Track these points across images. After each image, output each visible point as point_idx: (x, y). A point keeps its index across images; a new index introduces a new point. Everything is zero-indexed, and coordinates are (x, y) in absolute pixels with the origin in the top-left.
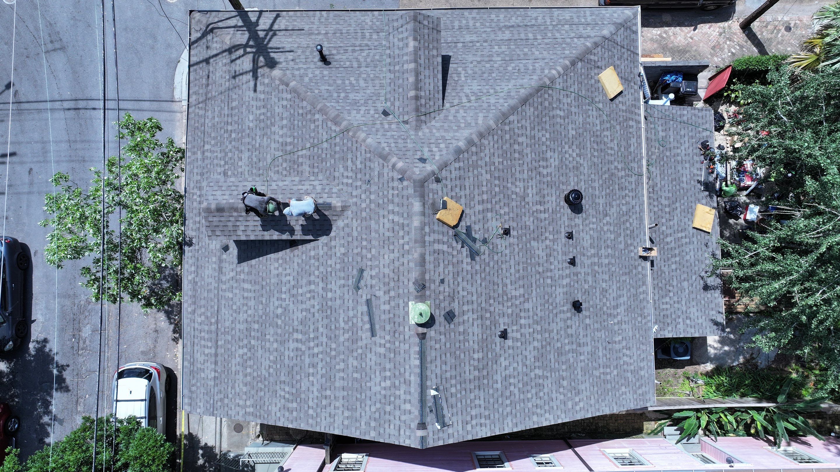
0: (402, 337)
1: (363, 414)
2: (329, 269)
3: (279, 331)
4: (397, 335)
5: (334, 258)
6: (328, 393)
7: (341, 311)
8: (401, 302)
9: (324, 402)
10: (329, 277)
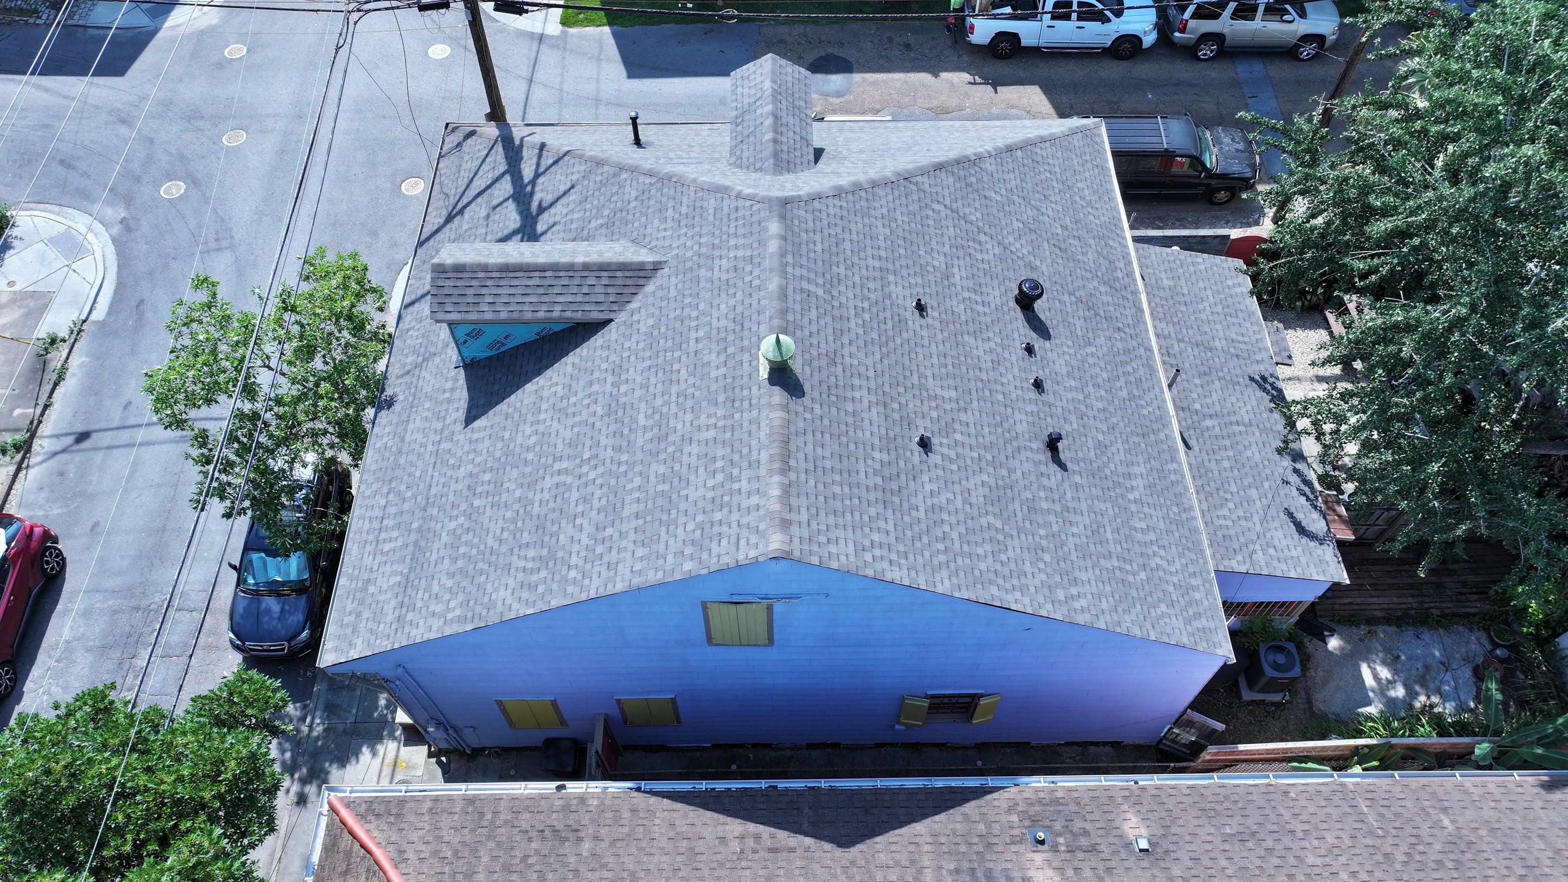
0: (746, 403)
1: (671, 542)
2: (625, 354)
3: (528, 470)
4: (737, 404)
5: (634, 338)
6: (609, 531)
7: (643, 405)
8: (746, 357)
9: (599, 549)
10: (625, 365)
